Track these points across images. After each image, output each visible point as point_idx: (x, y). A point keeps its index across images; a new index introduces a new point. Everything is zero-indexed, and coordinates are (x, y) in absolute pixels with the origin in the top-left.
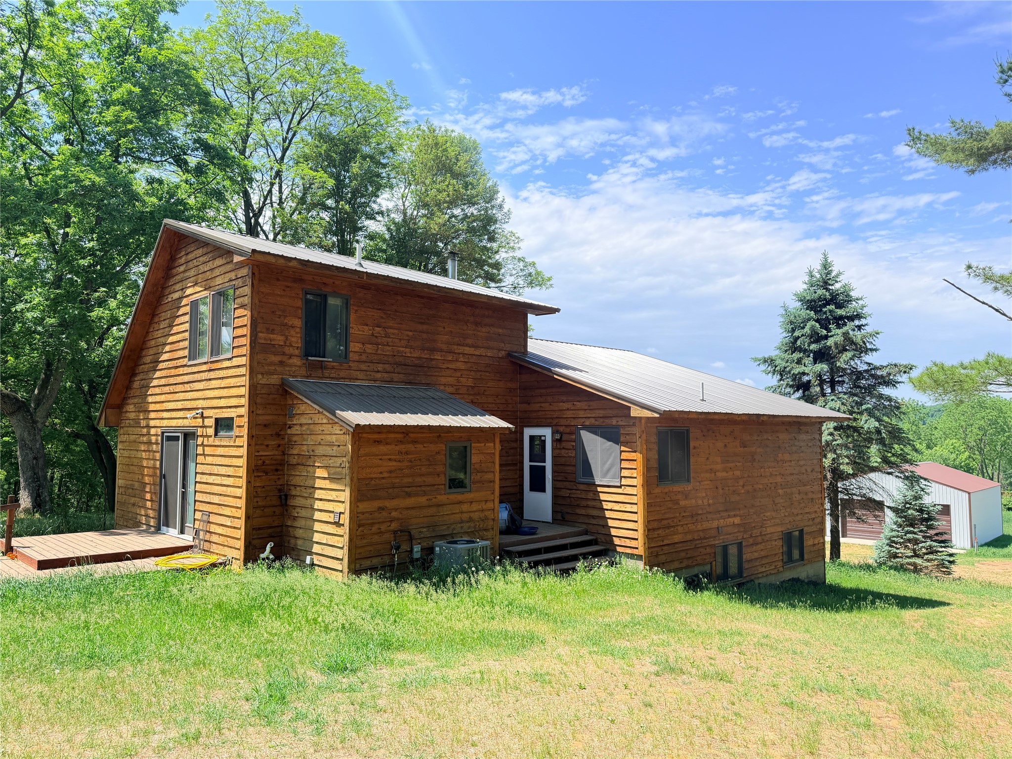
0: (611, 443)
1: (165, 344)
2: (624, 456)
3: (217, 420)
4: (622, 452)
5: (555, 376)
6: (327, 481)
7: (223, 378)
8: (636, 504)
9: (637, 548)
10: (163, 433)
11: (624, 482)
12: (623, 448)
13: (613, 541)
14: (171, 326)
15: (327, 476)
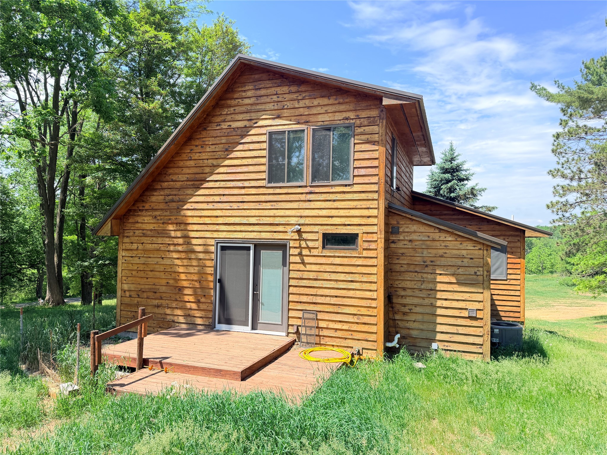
0: (499, 252)
1: (219, 166)
2: (510, 261)
3: (325, 235)
4: (508, 258)
5: (457, 208)
6: (456, 286)
7: (334, 201)
8: (520, 290)
9: (520, 318)
10: (217, 243)
11: (509, 277)
12: (509, 256)
13: (499, 314)
14: (229, 150)
15: (455, 281)
